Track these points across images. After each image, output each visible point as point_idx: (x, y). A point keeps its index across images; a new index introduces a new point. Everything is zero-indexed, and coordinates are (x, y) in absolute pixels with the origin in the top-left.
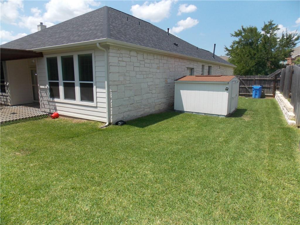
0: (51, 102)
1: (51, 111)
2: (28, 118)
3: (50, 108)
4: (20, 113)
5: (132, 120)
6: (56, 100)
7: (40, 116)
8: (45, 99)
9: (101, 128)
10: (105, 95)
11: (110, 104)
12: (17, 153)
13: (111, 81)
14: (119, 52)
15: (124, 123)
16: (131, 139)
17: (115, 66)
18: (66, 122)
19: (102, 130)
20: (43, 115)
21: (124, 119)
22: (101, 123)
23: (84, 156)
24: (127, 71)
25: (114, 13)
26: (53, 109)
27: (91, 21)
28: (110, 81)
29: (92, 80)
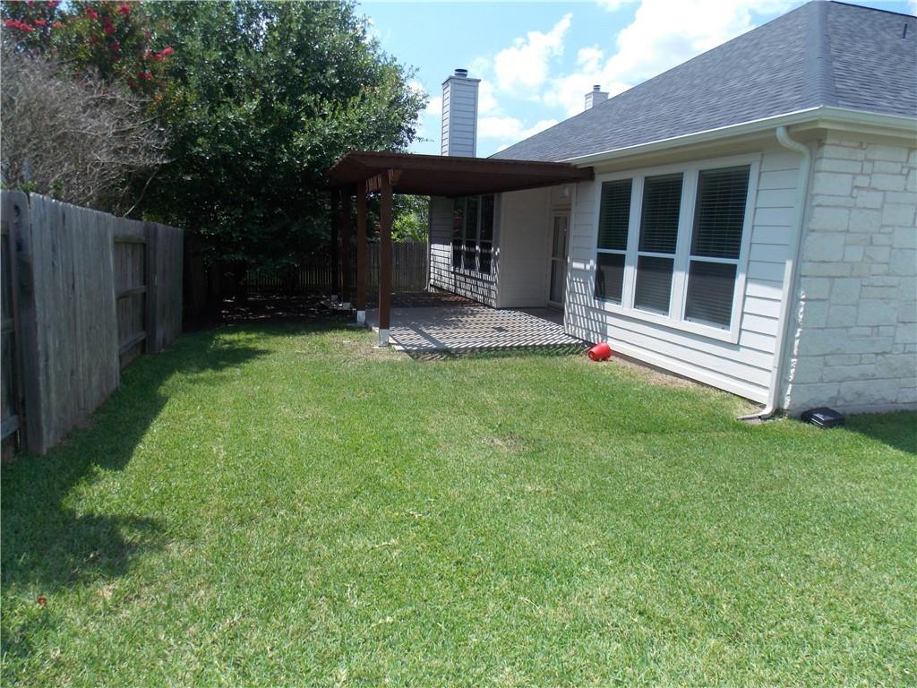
0: (594, 310)
1: (592, 336)
2: (531, 346)
3: (588, 329)
4: (513, 331)
5: (870, 414)
6: (610, 306)
7: (561, 345)
8: (580, 299)
9: (743, 419)
10: (779, 310)
11: (793, 344)
12: (498, 442)
13: (810, 261)
14: (860, 155)
15: (836, 419)
16: (867, 490)
17: (836, 206)
18: (628, 378)
19: (746, 429)
20: (569, 345)
21: (839, 403)
22: (746, 403)
23: (681, 508)
24: (883, 226)
25: (846, 18)
26: (596, 332)
27: (756, 59)
28: (804, 262)
29: (736, 256)
